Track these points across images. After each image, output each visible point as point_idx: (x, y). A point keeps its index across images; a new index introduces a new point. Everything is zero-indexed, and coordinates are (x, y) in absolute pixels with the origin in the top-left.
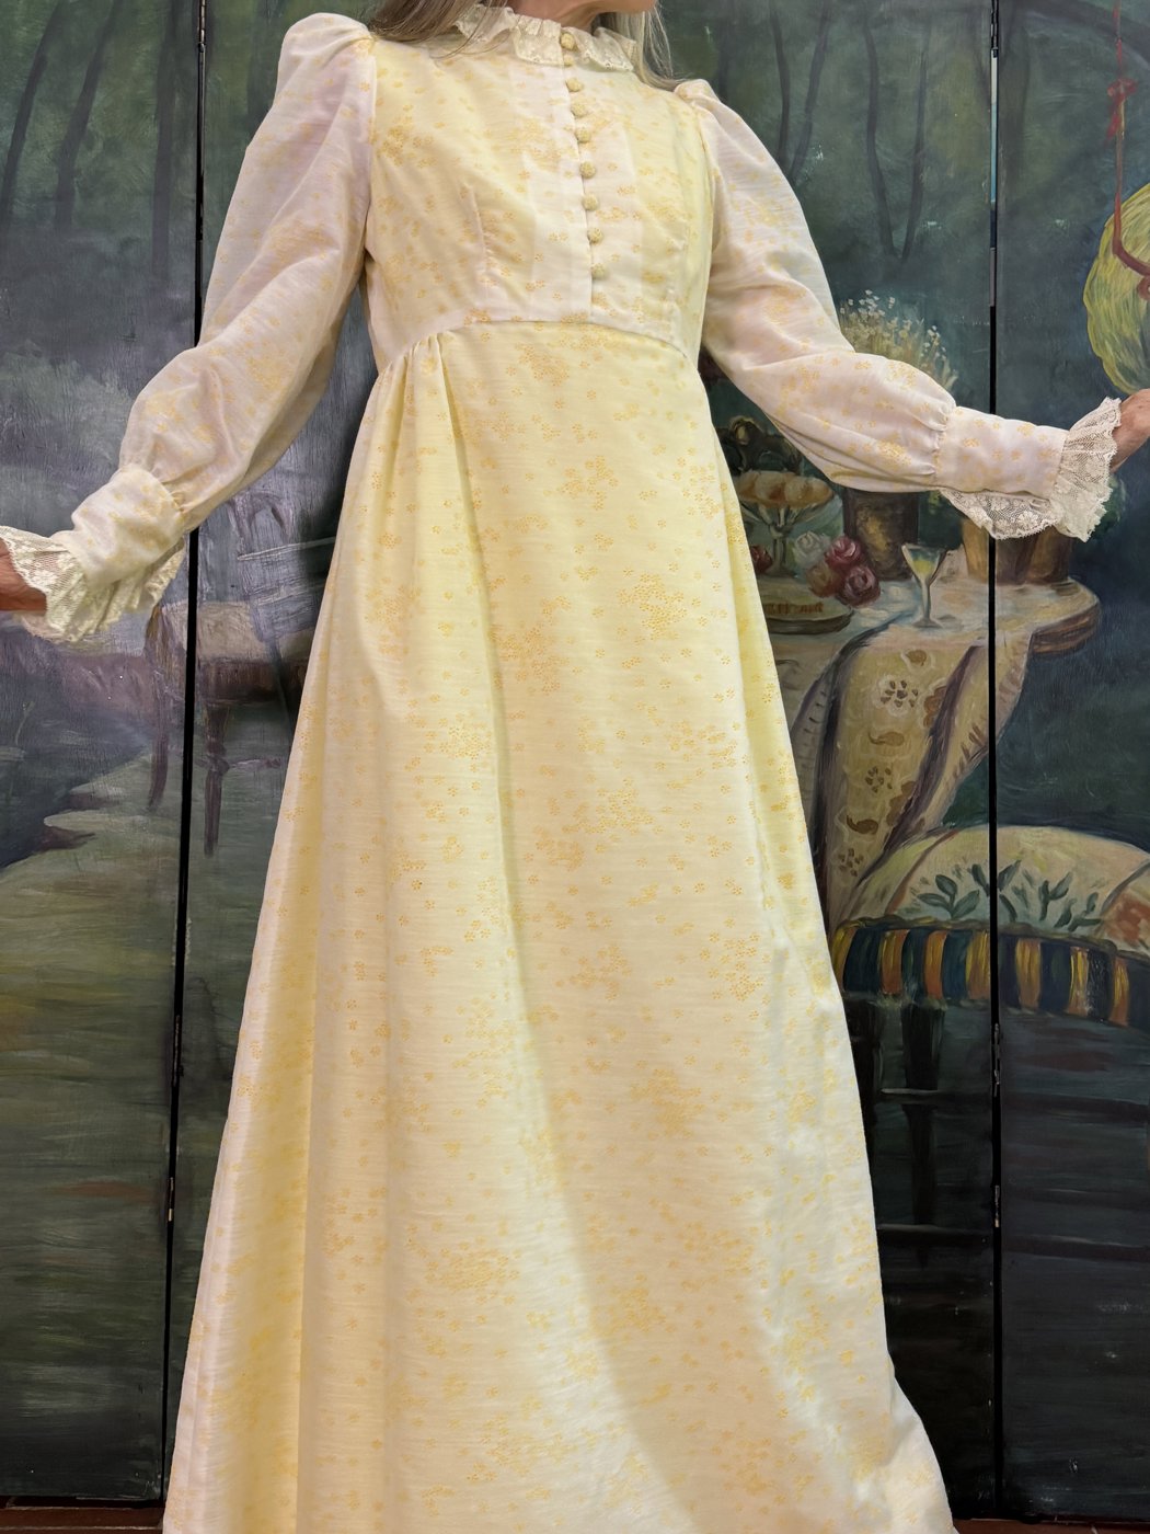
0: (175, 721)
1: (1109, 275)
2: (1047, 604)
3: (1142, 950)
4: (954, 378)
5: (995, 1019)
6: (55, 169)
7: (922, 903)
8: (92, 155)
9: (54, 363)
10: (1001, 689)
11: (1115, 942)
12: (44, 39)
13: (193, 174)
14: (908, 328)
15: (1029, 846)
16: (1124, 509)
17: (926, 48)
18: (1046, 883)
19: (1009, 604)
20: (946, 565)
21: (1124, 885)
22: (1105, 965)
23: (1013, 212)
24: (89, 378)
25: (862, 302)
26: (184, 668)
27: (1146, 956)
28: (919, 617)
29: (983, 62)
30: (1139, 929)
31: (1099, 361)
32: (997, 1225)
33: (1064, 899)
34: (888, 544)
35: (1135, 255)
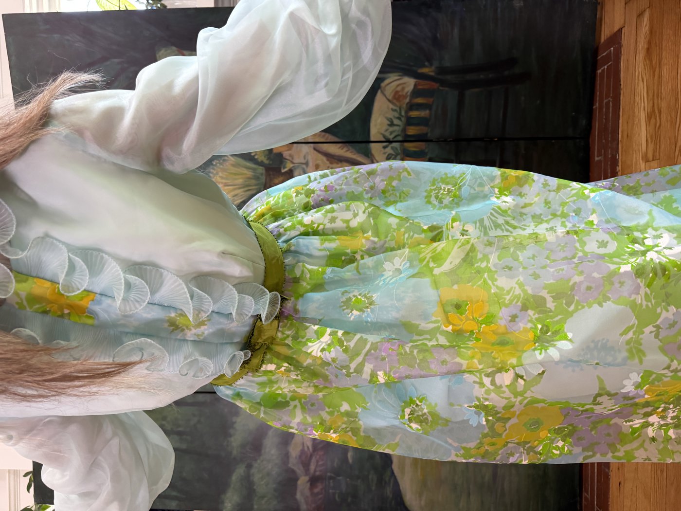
3: (409, 94)
6: (171, 436)
8: (167, 425)
10: (326, 139)
11: (406, 102)
14: (213, 171)
15: (377, 130)
18: (389, 125)
20: (288, 157)
21: (389, 100)
22: (414, 106)
24: (234, 426)
27: (411, 92)
28: (304, 166)
30: (402, 96)
32: (497, 139)
33: (393, 119)
34: (282, 176)
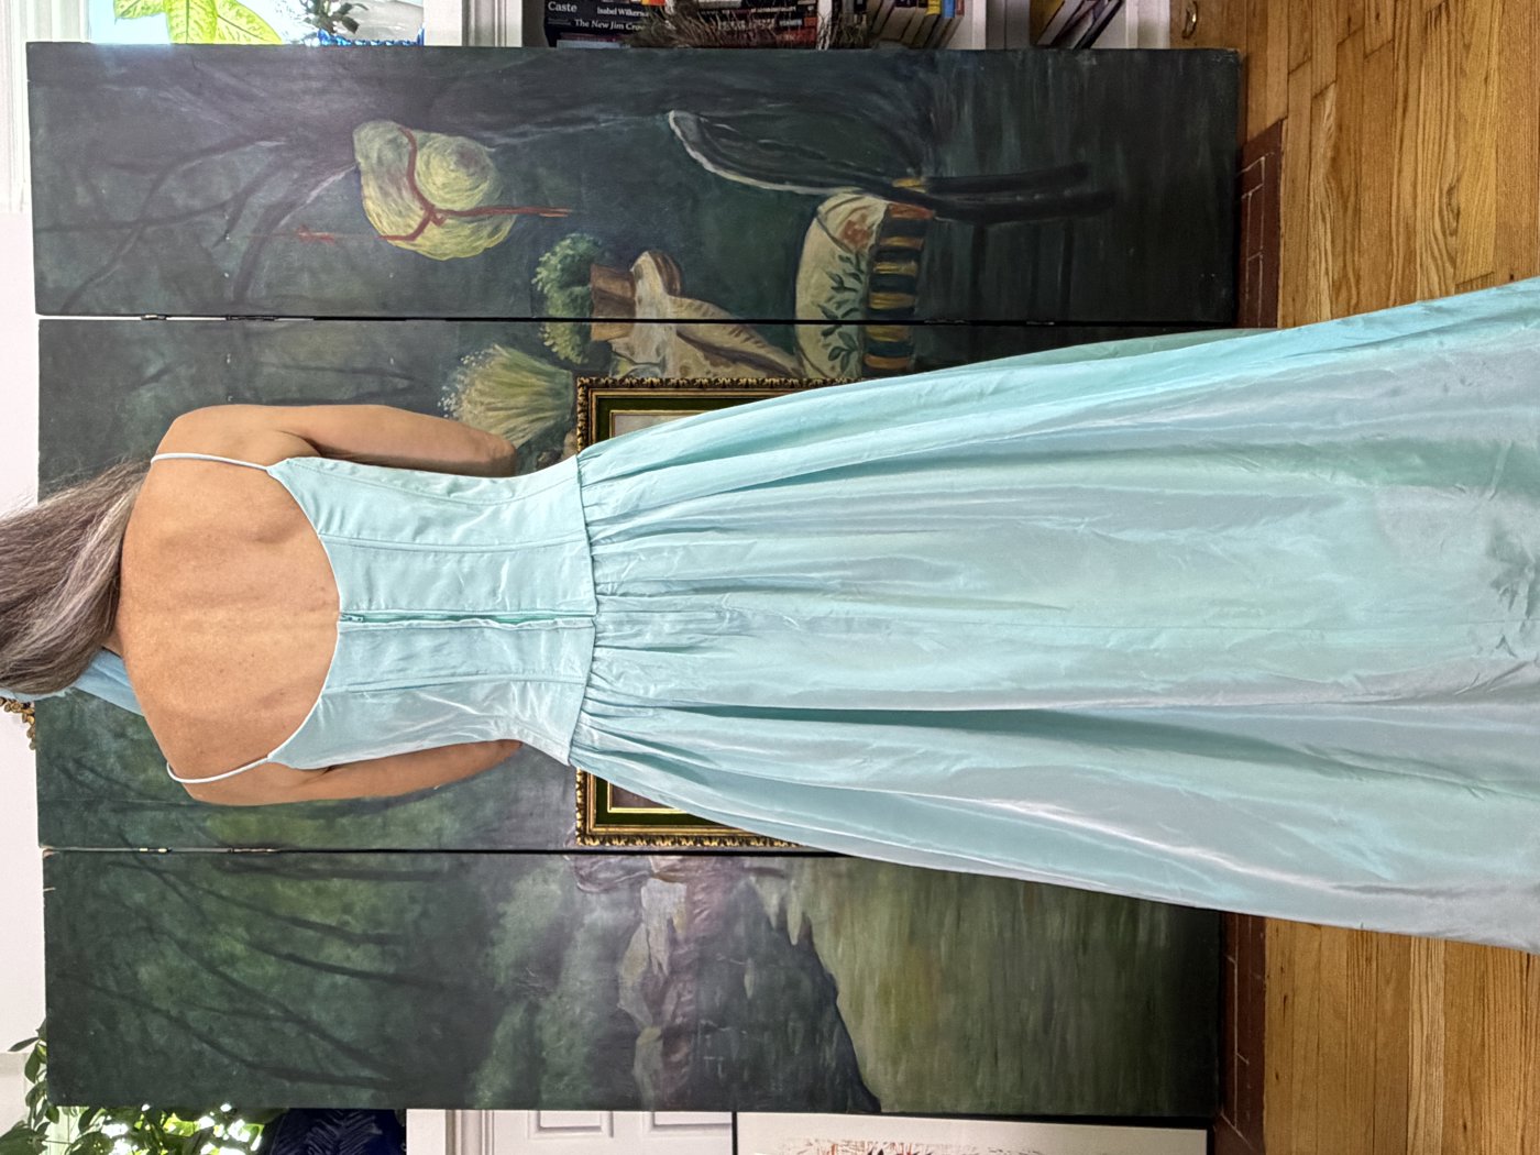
0: (730, 862)
1: (428, 243)
2: (647, 285)
4: (497, 347)
5: (921, 323)
6: (362, 946)
7: (848, 369)
8: (353, 922)
9: (493, 944)
10: (704, 314)
11: (869, 245)
12: (275, 955)
13: (363, 856)
14: (462, 378)
15: (809, 299)
16: (585, 235)
17: (273, 365)
18: (833, 288)
19: (648, 310)
20: (622, 352)
21: (834, 239)
22: (885, 252)
23: (385, 306)
24: (501, 921)
25: (446, 409)
26: (693, 858)
27: (879, 226)
28: (657, 370)
29: (282, 325)
30: (860, 231)
31: (486, 250)
32: (1052, 323)
33: (844, 278)
35: (415, 226)
